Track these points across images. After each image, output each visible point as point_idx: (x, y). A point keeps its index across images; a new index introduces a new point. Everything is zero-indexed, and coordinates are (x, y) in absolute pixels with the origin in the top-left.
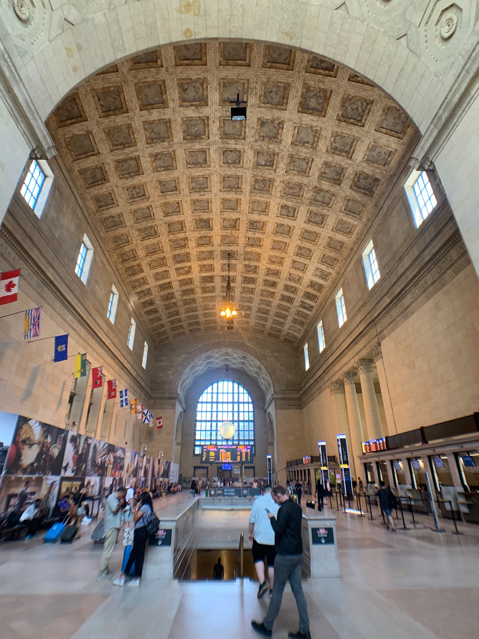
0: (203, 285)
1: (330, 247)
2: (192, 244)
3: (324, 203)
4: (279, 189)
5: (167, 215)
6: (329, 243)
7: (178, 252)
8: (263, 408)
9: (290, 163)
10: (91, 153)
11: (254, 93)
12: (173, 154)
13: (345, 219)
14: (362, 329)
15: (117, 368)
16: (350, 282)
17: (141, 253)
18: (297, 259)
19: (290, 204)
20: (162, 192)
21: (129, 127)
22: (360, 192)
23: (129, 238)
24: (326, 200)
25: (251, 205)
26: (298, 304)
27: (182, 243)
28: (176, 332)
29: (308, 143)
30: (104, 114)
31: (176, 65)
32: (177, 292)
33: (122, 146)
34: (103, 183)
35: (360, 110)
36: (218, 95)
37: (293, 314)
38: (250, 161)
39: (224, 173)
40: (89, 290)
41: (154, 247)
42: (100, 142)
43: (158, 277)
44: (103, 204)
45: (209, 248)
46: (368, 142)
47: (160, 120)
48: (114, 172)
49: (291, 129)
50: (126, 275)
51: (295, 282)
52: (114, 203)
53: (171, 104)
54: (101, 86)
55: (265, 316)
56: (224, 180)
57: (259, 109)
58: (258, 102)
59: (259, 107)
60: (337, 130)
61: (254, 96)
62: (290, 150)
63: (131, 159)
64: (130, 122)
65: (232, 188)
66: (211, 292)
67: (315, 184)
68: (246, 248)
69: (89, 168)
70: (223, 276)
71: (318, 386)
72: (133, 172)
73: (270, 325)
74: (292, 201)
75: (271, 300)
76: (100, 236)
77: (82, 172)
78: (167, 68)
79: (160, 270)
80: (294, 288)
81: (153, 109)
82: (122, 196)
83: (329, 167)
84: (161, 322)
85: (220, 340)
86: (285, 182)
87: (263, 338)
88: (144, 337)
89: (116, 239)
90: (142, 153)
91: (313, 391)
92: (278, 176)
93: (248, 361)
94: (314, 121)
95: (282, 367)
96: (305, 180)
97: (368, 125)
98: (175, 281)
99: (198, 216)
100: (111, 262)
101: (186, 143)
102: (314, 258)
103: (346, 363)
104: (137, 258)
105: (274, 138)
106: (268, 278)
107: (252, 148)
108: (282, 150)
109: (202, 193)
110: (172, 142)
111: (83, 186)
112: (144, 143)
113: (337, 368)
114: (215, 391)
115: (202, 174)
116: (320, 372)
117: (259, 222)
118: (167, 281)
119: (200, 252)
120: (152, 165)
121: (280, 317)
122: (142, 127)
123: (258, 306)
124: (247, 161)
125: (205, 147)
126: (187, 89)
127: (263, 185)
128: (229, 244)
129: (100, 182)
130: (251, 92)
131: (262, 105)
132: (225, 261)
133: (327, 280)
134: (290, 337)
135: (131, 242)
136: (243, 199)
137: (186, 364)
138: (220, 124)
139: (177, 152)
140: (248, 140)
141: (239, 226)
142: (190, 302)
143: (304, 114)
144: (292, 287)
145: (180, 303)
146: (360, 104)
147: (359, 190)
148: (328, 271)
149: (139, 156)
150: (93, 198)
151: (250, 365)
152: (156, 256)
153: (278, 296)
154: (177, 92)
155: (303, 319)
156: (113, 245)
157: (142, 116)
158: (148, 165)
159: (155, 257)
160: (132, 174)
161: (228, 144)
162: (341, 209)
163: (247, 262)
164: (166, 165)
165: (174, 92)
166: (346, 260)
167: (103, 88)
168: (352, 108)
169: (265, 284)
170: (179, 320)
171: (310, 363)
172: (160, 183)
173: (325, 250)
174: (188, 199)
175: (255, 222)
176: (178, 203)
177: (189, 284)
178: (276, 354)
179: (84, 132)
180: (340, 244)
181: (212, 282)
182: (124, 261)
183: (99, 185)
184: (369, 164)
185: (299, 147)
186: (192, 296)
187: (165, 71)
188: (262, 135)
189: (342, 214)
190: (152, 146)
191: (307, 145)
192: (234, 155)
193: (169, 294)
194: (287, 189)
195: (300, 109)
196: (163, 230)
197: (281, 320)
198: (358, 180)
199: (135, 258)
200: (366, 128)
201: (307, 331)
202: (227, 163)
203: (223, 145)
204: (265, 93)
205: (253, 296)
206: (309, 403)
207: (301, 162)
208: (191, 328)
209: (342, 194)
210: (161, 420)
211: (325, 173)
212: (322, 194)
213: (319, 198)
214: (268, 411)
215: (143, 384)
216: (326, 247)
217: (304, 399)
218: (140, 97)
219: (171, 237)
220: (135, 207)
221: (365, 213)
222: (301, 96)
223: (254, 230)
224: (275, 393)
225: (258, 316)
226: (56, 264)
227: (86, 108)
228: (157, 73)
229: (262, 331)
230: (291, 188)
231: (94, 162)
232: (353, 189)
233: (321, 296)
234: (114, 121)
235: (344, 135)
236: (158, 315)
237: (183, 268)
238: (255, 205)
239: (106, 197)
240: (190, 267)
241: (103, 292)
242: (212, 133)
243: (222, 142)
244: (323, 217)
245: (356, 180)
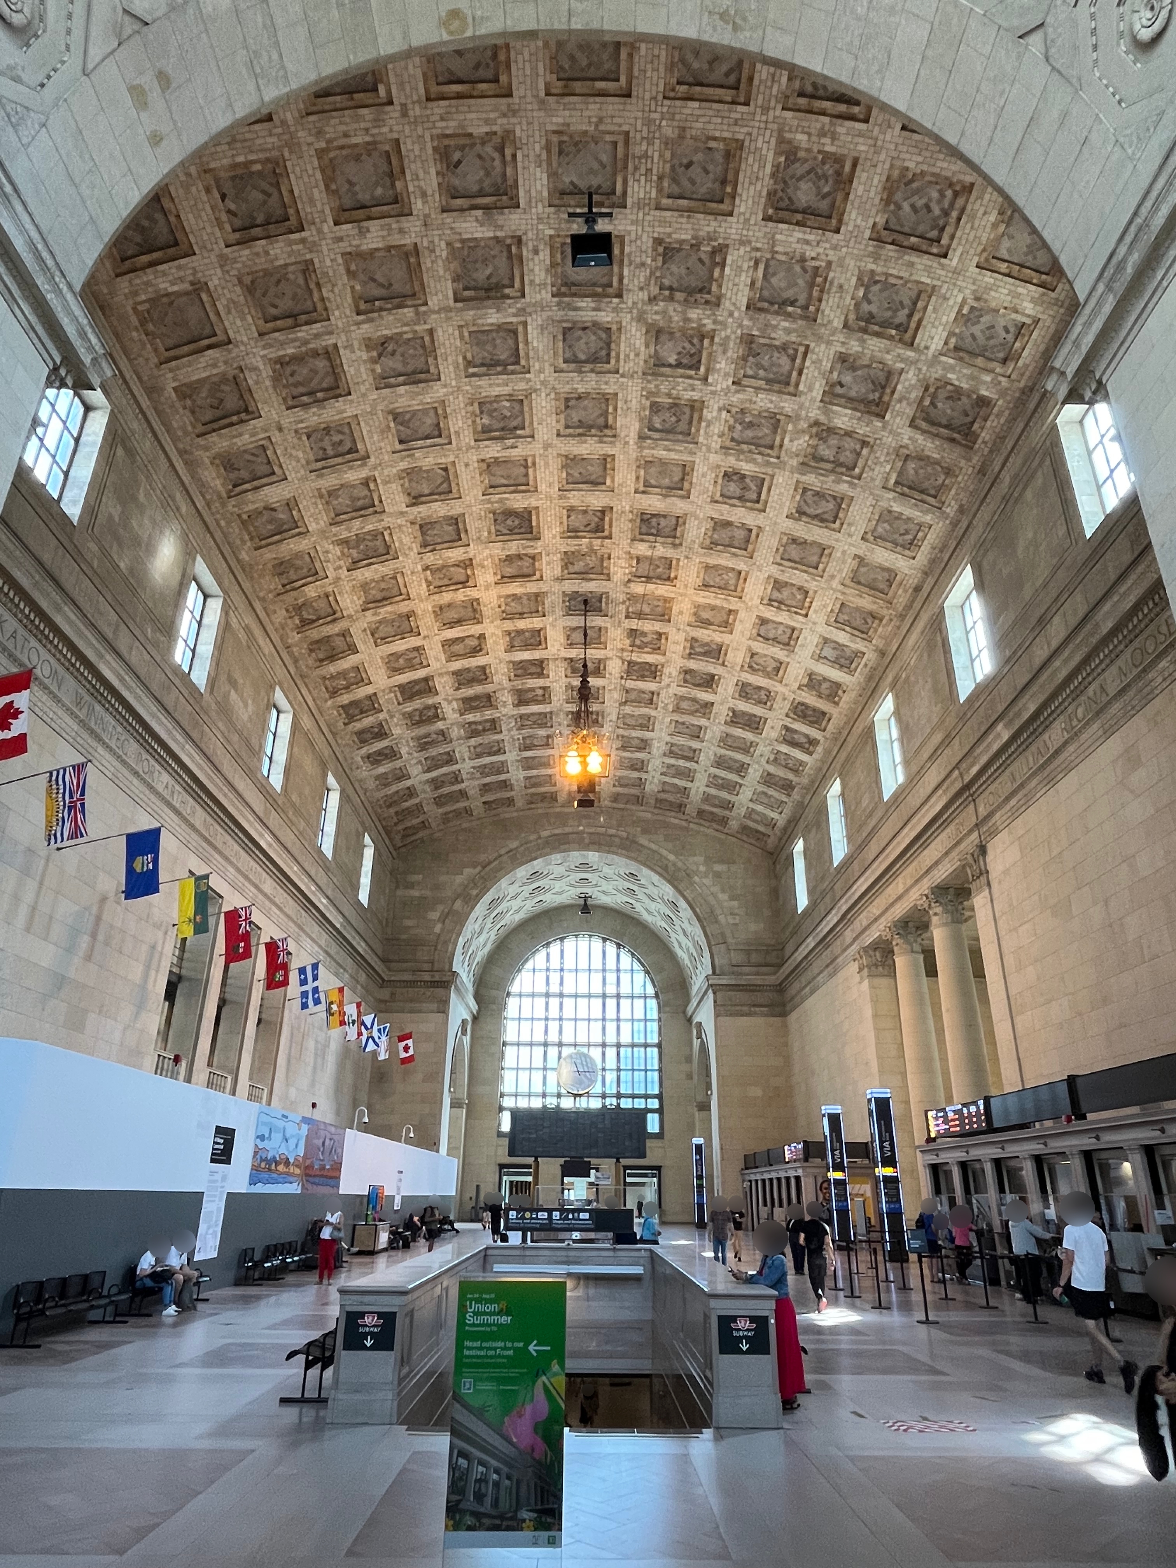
0: (518, 684)
1: (859, 583)
2: (485, 576)
3: (841, 465)
4: (716, 429)
5: (416, 500)
6: (855, 572)
7: (446, 597)
8: (684, 1012)
9: (744, 359)
10: (206, 342)
11: (643, 171)
12: (427, 339)
13: (896, 508)
14: (938, 808)
15: (291, 906)
16: (912, 678)
17: (349, 602)
18: (769, 613)
19: (746, 468)
20: (401, 442)
21: (308, 268)
22: (937, 435)
23: (318, 565)
24: (847, 457)
25: (642, 472)
26: (774, 735)
27: (459, 574)
28: (448, 808)
29: (792, 304)
30: (237, 235)
31: (428, 99)
32: (450, 702)
33: (290, 322)
34: (242, 421)
35: (937, 211)
36: (545, 175)
37: (763, 761)
38: (637, 355)
39: (567, 388)
40: (214, 706)
41: (383, 585)
42: (229, 312)
43: (396, 665)
44: (244, 474)
45: (532, 588)
46: (959, 299)
47: (389, 249)
48: (271, 390)
49: (745, 267)
50: (310, 662)
51: (768, 675)
52: (273, 473)
53: (418, 205)
54: (226, 162)
55: (688, 764)
56: (567, 407)
57: (658, 213)
58: (654, 195)
59: (658, 208)
60: (874, 267)
61: (643, 178)
62: (746, 322)
63: (315, 354)
64: (308, 257)
65: (591, 427)
66: (537, 702)
67: (815, 413)
68: (632, 585)
69: (202, 381)
70: (571, 660)
71: (827, 956)
72: (321, 390)
73: (702, 789)
74: (753, 461)
75: (703, 722)
76: (238, 561)
77: (185, 392)
78: (404, 106)
79: (401, 646)
80: (763, 693)
81: (370, 218)
82: (294, 453)
83: (854, 369)
84: (408, 783)
85: (567, 830)
86: (734, 410)
87: (684, 824)
88: (363, 823)
89: (281, 567)
90: (344, 338)
91: (815, 969)
92: (713, 393)
93: (643, 886)
94: (807, 242)
95: (735, 903)
96: (788, 405)
97: (958, 253)
98: (440, 675)
99: (501, 501)
100: (269, 628)
101: (462, 310)
102: (816, 611)
103: (899, 898)
104: (338, 615)
105: (700, 291)
106: (692, 665)
107: (640, 318)
108: (724, 324)
109: (509, 442)
110: (423, 308)
111: (190, 428)
112: (348, 312)
113: (874, 909)
114: (555, 963)
115: (506, 390)
116: (833, 918)
117: (665, 516)
118: (421, 673)
119: (508, 596)
120: (373, 371)
121: (729, 769)
122: (342, 270)
123: (668, 739)
124: (627, 356)
125: (514, 320)
126: (459, 162)
127: (673, 419)
128: (584, 574)
129: (235, 418)
130: (636, 168)
131: (665, 201)
132: (577, 621)
133: (851, 673)
134: (756, 821)
135: (321, 573)
136: (620, 458)
137: (474, 892)
138: (552, 255)
139: (440, 335)
140: (629, 298)
141: (611, 526)
142: (484, 730)
143: (781, 226)
144: (760, 688)
145: (455, 732)
146: (935, 195)
147: (933, 430)
148: (853, 646)
149: (336, 346)
150: (217, 461)
151: (649, 896)
152: (389, 608)
153: (721, 712)
154: (433, 171)
155: (790, 776)
156: (275, 584)
157: (340, 239)
158: (362, 369)
159: (386, 611)
160: (320, 395)
161: (577, 309)
162: (887, 480)
163: (634, 624)
164: (410, 368)
165: (426, 172)
166: (902, 617)
167: (234, 166)
168: (913, 206)
169: (685, 681)
170: (456, 778)
171: (811, 892)
172: (396, 416)
173: (848, 591)
174: (473, 457)
175: (653, 515)
176: (446, 470)
177: (480, 682)
178: (718, 867)
179: (186, 286)
180: (886, 575)
181: (541, 675)
182: (306, 624)
183: (232, 424)
184: (961, 359)
185: (769, 317)
186: (489, 714)
187: (397, 114)
188: (666, 282)
189: (891, 495)
190: (371, 320)
191: (790, 309)
192: (593, 338)
193: (428, 708)
194: (739, 427)
195: (770, 211)
196: (407, 540)
197: (733, 777)
198: (932, 403)
199: (333, 614)
200: (954, 260)
201: (801, 807)
202: (575, 360)
203: (561, 313)
204: (673, 168)
205: (653, 713)
206: (803, 1001)
207: (776, 354)
208: (489, 797)
209: (889, 440)
210: (410, 1042)
211: (842, 386)
212: (833, 441)
213: (826, 452)
214: (696, 1019)
215: (361, 947)
216: (848, 582)
217: (792, 991)
218: (333, 187)
219: (430, 558)
220: (330, 481)
221: (953, 492)
222: (773, 175)
223: (652, 538)
224: (714, 973)
225: (670, 766)
226: (123, 642)
227: (189, 220)
228: (378, 122)
229: (680, 806)
230: (751, 425)
231: (215, 366)
232: (917, 428)
233: (837, 713)
234: (267, 253)
235: (892, 280)
236: (398, 764)
237: (462, 639)
238: (653, 470)
239: (250, 458)
240: (482, 637)
241: (250, 708)
242: (532, 282)
243: (559, 304)
244: (839, 501)
245: (927, 402)
